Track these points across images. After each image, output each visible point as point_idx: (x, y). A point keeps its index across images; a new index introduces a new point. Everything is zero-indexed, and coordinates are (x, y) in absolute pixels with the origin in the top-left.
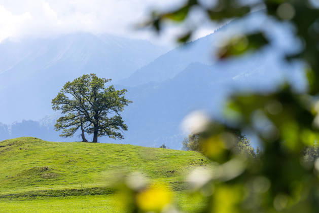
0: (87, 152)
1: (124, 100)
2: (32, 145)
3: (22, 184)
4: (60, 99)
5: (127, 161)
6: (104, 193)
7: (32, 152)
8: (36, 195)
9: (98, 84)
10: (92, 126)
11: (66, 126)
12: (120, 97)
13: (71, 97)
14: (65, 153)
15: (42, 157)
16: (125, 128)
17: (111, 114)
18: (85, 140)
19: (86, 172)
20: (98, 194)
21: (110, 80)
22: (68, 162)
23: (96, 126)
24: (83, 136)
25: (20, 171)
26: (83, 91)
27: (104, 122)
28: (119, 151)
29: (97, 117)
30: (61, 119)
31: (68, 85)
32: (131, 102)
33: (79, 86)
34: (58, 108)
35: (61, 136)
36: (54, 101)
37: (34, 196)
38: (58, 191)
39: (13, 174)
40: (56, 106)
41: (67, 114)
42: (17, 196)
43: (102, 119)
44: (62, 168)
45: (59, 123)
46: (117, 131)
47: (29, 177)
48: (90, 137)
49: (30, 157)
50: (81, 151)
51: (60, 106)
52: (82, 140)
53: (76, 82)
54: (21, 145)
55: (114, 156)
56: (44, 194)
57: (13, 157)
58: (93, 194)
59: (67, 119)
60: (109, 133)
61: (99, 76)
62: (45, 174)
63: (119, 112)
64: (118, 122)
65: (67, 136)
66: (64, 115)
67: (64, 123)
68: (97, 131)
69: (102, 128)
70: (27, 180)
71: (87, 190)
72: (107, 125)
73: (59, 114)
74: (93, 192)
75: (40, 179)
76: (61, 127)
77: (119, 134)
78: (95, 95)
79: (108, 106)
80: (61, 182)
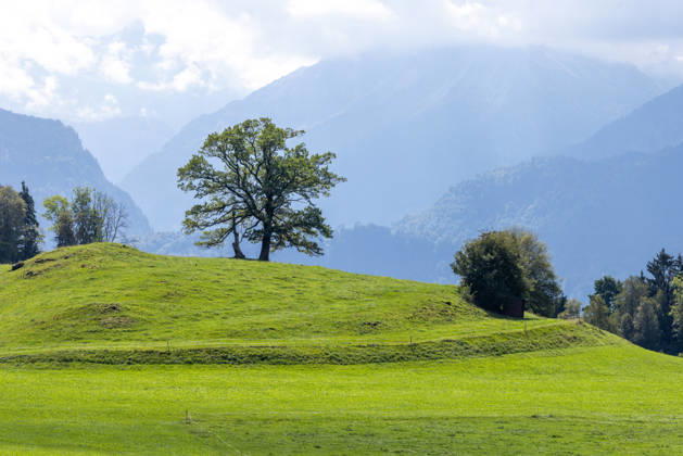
0: (216, 278)
1: (326, 174)
2: (108, 258)
3: (57, 337)
4: (195, 167)
5: (292, 299)
6: (212, 361)
7: (104, 273)
8: (71, 360)
9: (273, 138)
10: (260, 226)
11: (207, 225)
12: (321, 167)
13: (218, 165)
14: (167, 279)
15: (118, 284)
16: (327, 233)
17: (296, 203)
18: (239, 255)
19: (196, 317)
20: (199, 362)
21: (303, 132)
22: (167, 297)
23: (266, 225)
24: (236, 245)
25: (62, 310)
26: (241, 154)
27: (286, 219)
28: (285, 279)
29: (269, 208)
30: (197, 210)
31: (212, 140)
32: (344, 180)
33: (232, 143)
34: (191, 187)
35: (196, 244)
36: (182, 172)
37: (66, 361)
38: (118, 354)
39: (46, 316)
40: (187, 183)
41: (208, 200)
42: (33, 360)
43: (281, 212)
44: (147, 306)
45: (190, 217)
46: (309, 238)
47: (74, 323)
48: (252, 248)
49: (96, 283)
50: (206, 275)
51: (196, 182)
52: (234, 255)
53: (228, 133)
54: (86, 258)
55: (270, 288)
56: (88, 357)
57: (64, 282)
58: (190, 363)
59: (208, 210)
60: (294, 242)
61: (280, 124)
62: (109, 318)
63: (313, 200)
64: (313, 220)
65: (209, 245)
66: (201, 202)
67: (202, 218)
68: (271, 236)
69: (278, 230)
70: (71, 329)
71: (180, 354)
72: (289, 226)
73: (190, 200)
74: (190, 359)
75: (94, 328)
76: (195, 225)
77: (315, 245)
78: (268, 162)
79: (292, 186)
80: (137, 335)
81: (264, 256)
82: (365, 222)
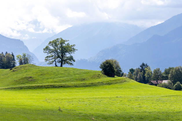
0: (52, 71)
1: (74, 49)
2: (30, 67)
3: (19, 83)
4: (47, 48)
5: (67, 75)
6: (51, 87)
7: (28, 70)
8: (22, 88)
9: (63, 42)
10: (60, 60)
11: (50, 60)
12: (72, 48)
13: (51, 48)
14: (41, 71)
15: (32, 72)
16: (74, 61)
17: (68, 55)
18: (56, 66)
19: (48, 79)
20: (49, 88)
21: (69, 40)
22: (42, 75)
23: (62, 60)
24: (56, 64)
25: (20, 78)
26: (56, 45)
27: (66, 58)
28: (66, 70)
29: (62, 56)
30: (47, 57)
31: (50, 43)
32: (77, 50)
33: (54, 43)
34: (46, 52)
35: (48, 64)
36: (44, 49)
37: (21, 88)
38: (32, 86)
39: (17, 79)
40: (45, 51)
41: (50, 55)
42: (14, 88)
43: (65, 57)
44: (38, 77)
45: (46, 58)
46: (71, 62)
47: (23, 80)
48: (59, 64)
49: (27, 72)
50: (50, 70)
51: (47, 51)
52: (55, 66)
53: (53, 41)
54: (25, 67)
55: (63, 72)
56: (26, 87)
57: (21, 72)
58: (46, 88)
59: (50, 57)
60: (67, 63)
61: (64, 39)
62: (30, 79)
63: (71, 54)
64: (71, 58)
65: (50, 64)
66: (48, 55)
67: (49, 59)
68: (62, 62)
69: (64, 61)
70: (22, 82)
71: (44, 86)
72: (67, 60)
73: (46, 55)
74: (47, 87)
75: (27, 81)
76: (47, 60)
77: (72, 63)
78: (62, 47)
79: (67, 51)
80: (36, 83)
81: (61, 66)
82: (83, 59)
